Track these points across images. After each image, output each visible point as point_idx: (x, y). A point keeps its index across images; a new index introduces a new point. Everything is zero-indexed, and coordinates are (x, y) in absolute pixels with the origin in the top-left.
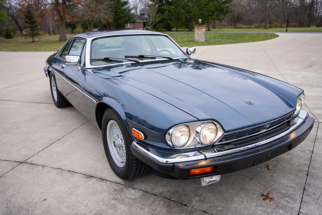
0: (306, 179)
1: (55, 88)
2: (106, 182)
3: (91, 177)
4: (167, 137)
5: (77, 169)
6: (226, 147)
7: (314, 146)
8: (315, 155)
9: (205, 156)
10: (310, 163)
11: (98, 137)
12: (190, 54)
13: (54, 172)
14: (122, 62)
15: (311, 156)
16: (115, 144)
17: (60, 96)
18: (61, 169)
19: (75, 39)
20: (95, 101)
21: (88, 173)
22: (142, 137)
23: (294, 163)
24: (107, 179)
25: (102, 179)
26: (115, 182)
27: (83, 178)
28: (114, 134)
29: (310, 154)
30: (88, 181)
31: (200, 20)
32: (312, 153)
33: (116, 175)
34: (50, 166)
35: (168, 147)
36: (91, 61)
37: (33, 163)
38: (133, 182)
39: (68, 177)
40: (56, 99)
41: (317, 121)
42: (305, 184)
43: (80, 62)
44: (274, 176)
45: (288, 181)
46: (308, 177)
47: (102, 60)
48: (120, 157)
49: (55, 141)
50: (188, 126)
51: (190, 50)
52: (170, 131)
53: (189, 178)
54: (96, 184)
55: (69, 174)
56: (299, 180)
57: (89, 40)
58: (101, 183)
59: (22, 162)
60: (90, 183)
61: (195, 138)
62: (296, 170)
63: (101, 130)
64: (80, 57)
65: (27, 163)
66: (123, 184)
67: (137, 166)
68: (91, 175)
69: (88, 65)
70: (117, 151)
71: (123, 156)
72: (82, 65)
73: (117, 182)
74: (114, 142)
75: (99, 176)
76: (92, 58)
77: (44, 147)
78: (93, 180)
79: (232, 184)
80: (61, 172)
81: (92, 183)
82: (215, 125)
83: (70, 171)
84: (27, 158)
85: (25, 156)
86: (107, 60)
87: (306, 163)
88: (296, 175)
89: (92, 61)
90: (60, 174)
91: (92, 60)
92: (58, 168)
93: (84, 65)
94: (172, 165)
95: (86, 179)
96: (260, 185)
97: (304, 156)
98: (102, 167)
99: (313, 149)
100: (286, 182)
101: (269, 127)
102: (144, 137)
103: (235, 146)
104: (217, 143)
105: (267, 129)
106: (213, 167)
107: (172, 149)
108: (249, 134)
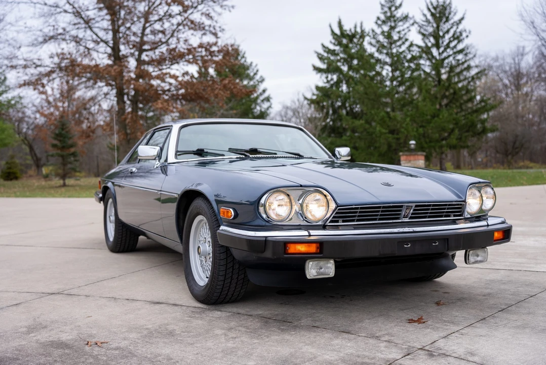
2: (181, 307)
3: (160, 303)
5: (139, 298)
6: (341, 228)
9: (309, 233)
13: (104, 300)
14: (224, 155)
16: (199, 250)
17: (121, 228)
19: (155, 132)
20: (176, 195)
21: (156, 300)
22: (231, 213)
23: (488, 302)
25: (176, 305)
26: (194, 306)
27: (148, 304)
30: (154, 306)
31: (413, 142)
34: (98, 296)
35: (262, 223)
36: (176, 154)
37: (72, 294)
40: (111, 239)
42: (489, 316)
43: (159, 156)
44: (443, 309)
45: (462, 313)
47: (194, 151)
50: (288, 195)
52: (264, 198)
53: (285, 256)
54: (166, 308)
55: (126, 302)
57: (176, 127)
58: (173, 308)
59: (54, 294)
60: (157, 307)
62: (485, 307)
64: (162, 149)
65: (62, 294)
67: (226, 270)
69: (171, 158)
70: (201, 261)
72: (162, 160)
73: (197, 307)
74: (199, 247)
75: (172, 303)
76: (179, 150)
77: (89, 283)
80: (115, 300)
81: (160, 307)
82: (325, 196)
83: (128, 299)
84: (61, 291)
85: (57, 289)
86: (201, 152)
87: (509, 303)
88: (481, 310)
90: (112, 301)
91: (178, 153)
92: (111, 297)
93: (166, 160)
94: (265, 239)
95: (152, 305)
96: (412, 314)
97: (513, 298)
98: (178, 297)
99: (536, 294)
100: (458, 314)
101: (412, 214)
102: (234, 213)
103: (355, 229)
104: (330, 222)
105: (411, 218)
106: (318, 245)
107: (267, 224)
108: (380, 219)
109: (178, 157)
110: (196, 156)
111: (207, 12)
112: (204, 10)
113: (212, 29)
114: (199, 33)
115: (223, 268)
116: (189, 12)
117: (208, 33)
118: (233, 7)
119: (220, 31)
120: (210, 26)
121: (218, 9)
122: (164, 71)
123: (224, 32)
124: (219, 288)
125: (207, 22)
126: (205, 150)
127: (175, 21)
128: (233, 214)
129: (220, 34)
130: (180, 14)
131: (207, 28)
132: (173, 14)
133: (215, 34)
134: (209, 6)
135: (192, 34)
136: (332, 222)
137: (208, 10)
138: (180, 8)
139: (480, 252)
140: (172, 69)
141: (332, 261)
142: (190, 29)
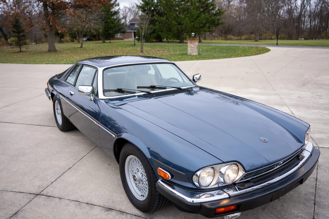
0: (314, 208)
1: (60, 111)
2: (127, 215)
3: (110, 209)
4: (195, 178)
5: (95, 201)
6: (246, 185)
7: (317, 173)
8: (319, 182)
9: (229, 195)
10: (316, 191)
11: (109, 165)
12: (196, 81)
13: (72, 205)
14: (135, 93)
15: (316, 184)
16: (135, 178)
18: (79, 202)
19: (83, 66)
20: (113, 136)
21: (107, 205)
22: (169, 176)
23: (301, 191)
24: (127, 211)
25: (122, 212)
26: (135, 214)
27: (103, 212)
28: (132, 167)
29: (314, 182)
30: (108, 214)
31: (193, 34)
32: (316, 181)
33: (134, 207)
34: (67, 198)
35: (194, 187)
37: (49, 195)
38: (153, 215)
39: (87, 211)
40: (60, 123)
41: (317, 146)
42: (314, 213)
43: (92, 92)
44: (285, 205)
45: (298, 210)
46: (316, 206)
47: (115, 90)
48: (139, 190)
49: (66, 170)
50: (213, 168)
51: (196, 78)
52: (198, 173)
53: (216, 216)
54: (117, 217)
55: (88, 207)
56: (308, 210)
57: (100, 70)
58: (122, 216)
59: (38, 194)
60: (110, 216)
61: (219, 178)
62: (304, 199)
63: (118, 163)
65: (43, 195)
66: (143, 217)
68: (110, 208)
69: (101, 96)
70: (136, 184)
71: (142, 189)
73: (137, 215)
74: (134, 176)
75: (118, 209)
76: (105, 89)
77: (56, 177)
78: (113, 213)
79: (247, 215)
80: (79, 204)
81: (112, 216)
82: (237, 165)
83: (88, 204)
84: (41, 189)
85: (39, 187)
86: (120, 91)
87: (312, 191)
88: (305, 205)
89: (104, 91)
90: (78, 207)
92: (76, 200)
93: (97, 95)
94: (200, 205)
95: (106, 213)
96: (272, 216)
97: (310, 184)
98: (119, 199)
99: (317, 177)
100: (296, 212)
102: (171, 177)
103: (254, 184)
107: (198, 188)
109: (105, 93)
126: (123, 89)
136: (240, 180)
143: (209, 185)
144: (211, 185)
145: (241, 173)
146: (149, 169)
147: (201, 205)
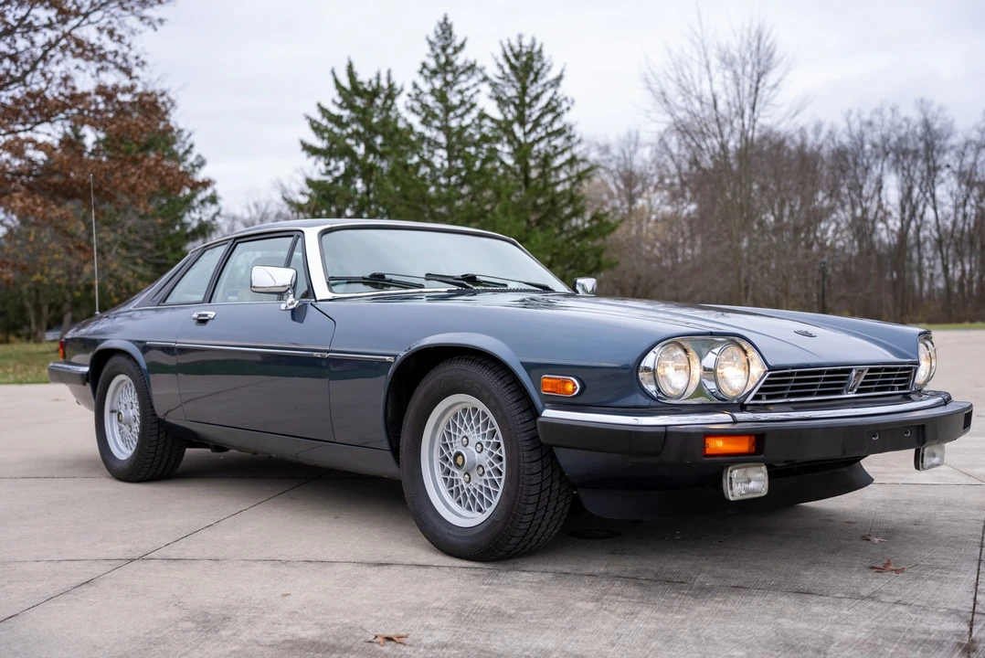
0: (979, 550)
2: (437, 568)
4: (643, 377)
9: (733, 417)
10: (983, 533)
14: (421, 286)
16: (459, 459)
18: (280, 560)
19: (238, 243)
20: (389, 358)
22: (574, 385)
23: (940, 534)
27: (365, 567)
29: (979, 523)
30: (381, 569)
36: (329, 284)
37: (174, 558)
38: (514, 565)
39: (315, 569)
40: (123, 457)
42: (980, 555)
44: (891, 548)
45: (932, 553)
47: (364, 278)
49: (200, 528)
50: (685, 350)
55: (312, 565)
56: (962, 552)
57: (311, 233)
58: (425, 570)
59: (135, 559)
60: (390, 571)
61: (701, 379)
62: (948, 541)
65: (153, 559)
66: (487, 568)
67: (540, 494)
68: (383, 563)
69: (321, 291)
73: (467, 566)
74: (459, 455)
75: (408, 563)
76: (331, 275)
77: (174, 538)
78: (397, 568)
80: (284, 563)
81: (397, 571)
82: (745, 352)
83: (309, 561)
84: (140, 553)
85: (128, 551)
86: (378, 280)
87: (971, 533)
88: (952, 547)
89: (332, 282)
90: (283, 566)
92: (267, 559)
94: (664, 431)
95: (375, 568)
96: (859, 558)
97: (964, 526)
98: (402, 552)
100: (927, 554)
101: (862, 384)
102: (580, 385)
103: (796, 409)
104: (753, 399)
105: (859, 391)
106: (753, 439)
107: (653, 403)
108: (819, 394)
109: (334, 288)
110: (368, 288)
111: (110, 26)
112: (103, 23)
113: (119, 60)
114: (93, 66)
115: (535, 490)
116: (73, 22)
117: (112, 66)
118: (161, 21)
119: (137, 65)
120: (116, 53)
121: (132, 21)
122: (22, 136)
123: (145, 67)
124: (523, 527)
125: (110, 46)
126: (386, 276)
127: (40, 39)
128: (578, 387)
129: (136, 71)
130: (50, 26)
131: (110, 57)
132: (36, 23)
133: (127, 71)
134: (113, 15)
135: (77, 67)
136: (756, 397)
137: (110, 22)
138: (52, 13)
139: (935, 449)
140: (37, 132)
141: (764, 468)
142: (75, 56)
143: (679, 397)
144: (684, 398)
145: (757, 370)
146: (511, 401)
147: (666, 431)
